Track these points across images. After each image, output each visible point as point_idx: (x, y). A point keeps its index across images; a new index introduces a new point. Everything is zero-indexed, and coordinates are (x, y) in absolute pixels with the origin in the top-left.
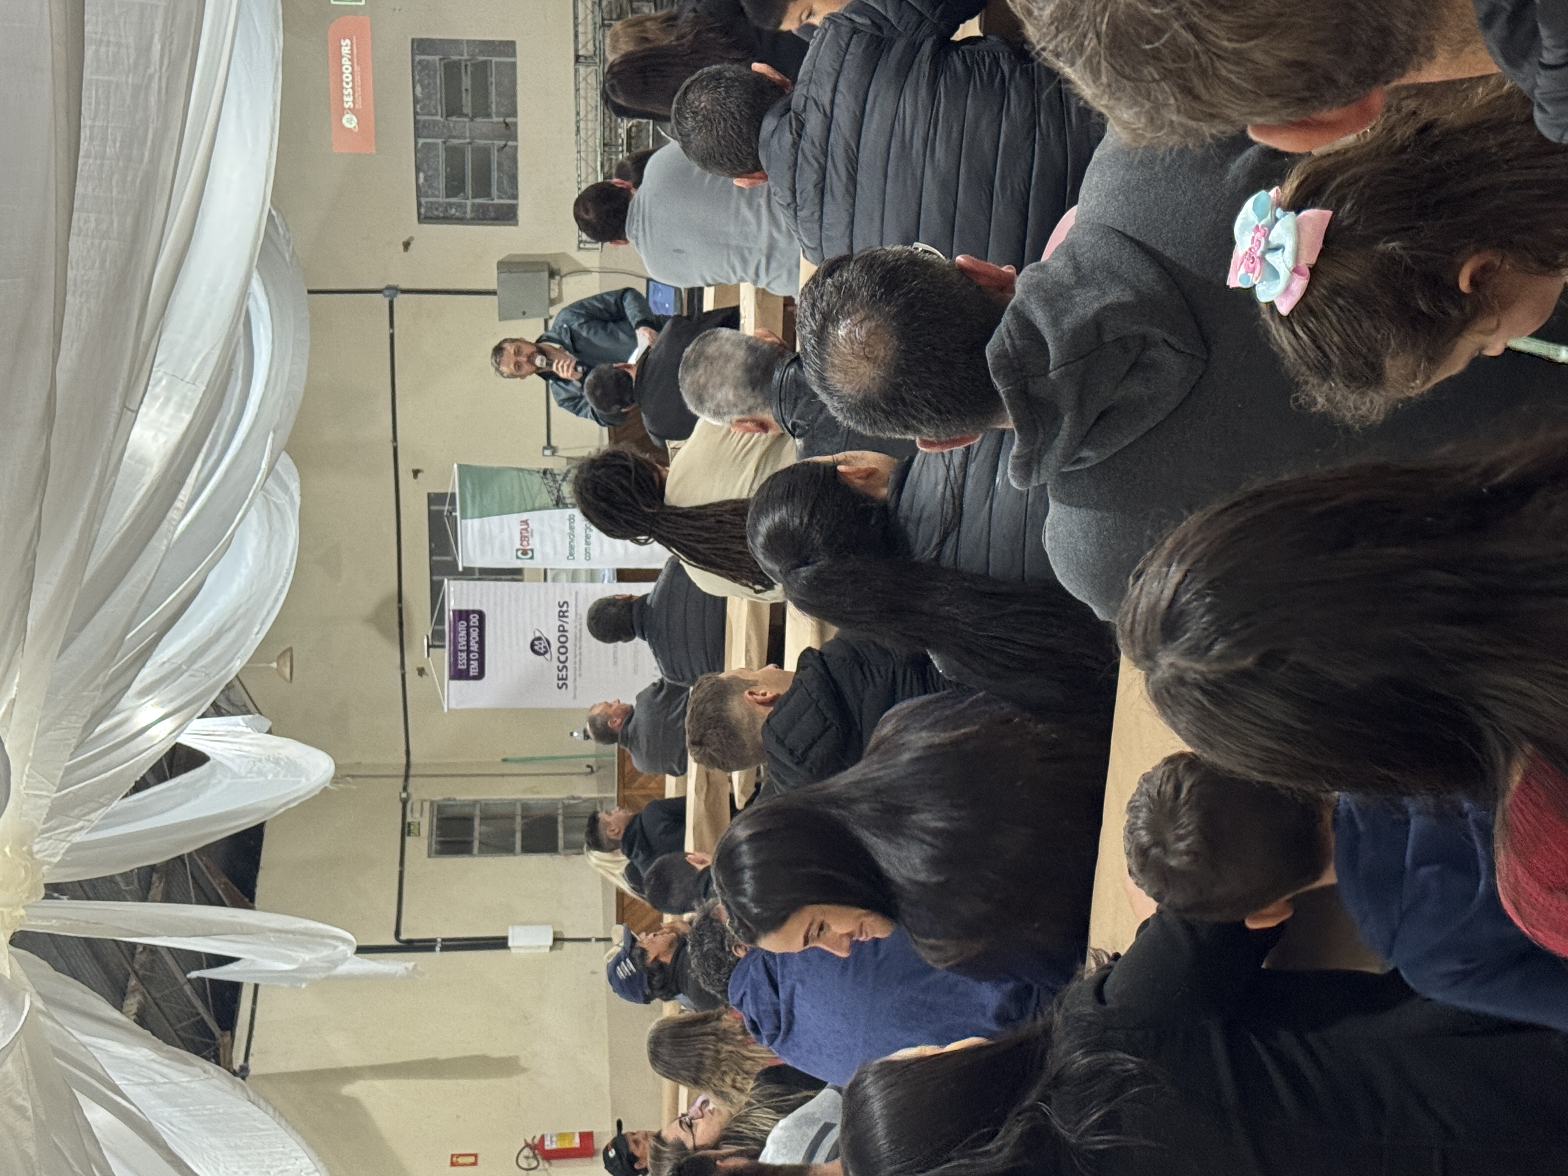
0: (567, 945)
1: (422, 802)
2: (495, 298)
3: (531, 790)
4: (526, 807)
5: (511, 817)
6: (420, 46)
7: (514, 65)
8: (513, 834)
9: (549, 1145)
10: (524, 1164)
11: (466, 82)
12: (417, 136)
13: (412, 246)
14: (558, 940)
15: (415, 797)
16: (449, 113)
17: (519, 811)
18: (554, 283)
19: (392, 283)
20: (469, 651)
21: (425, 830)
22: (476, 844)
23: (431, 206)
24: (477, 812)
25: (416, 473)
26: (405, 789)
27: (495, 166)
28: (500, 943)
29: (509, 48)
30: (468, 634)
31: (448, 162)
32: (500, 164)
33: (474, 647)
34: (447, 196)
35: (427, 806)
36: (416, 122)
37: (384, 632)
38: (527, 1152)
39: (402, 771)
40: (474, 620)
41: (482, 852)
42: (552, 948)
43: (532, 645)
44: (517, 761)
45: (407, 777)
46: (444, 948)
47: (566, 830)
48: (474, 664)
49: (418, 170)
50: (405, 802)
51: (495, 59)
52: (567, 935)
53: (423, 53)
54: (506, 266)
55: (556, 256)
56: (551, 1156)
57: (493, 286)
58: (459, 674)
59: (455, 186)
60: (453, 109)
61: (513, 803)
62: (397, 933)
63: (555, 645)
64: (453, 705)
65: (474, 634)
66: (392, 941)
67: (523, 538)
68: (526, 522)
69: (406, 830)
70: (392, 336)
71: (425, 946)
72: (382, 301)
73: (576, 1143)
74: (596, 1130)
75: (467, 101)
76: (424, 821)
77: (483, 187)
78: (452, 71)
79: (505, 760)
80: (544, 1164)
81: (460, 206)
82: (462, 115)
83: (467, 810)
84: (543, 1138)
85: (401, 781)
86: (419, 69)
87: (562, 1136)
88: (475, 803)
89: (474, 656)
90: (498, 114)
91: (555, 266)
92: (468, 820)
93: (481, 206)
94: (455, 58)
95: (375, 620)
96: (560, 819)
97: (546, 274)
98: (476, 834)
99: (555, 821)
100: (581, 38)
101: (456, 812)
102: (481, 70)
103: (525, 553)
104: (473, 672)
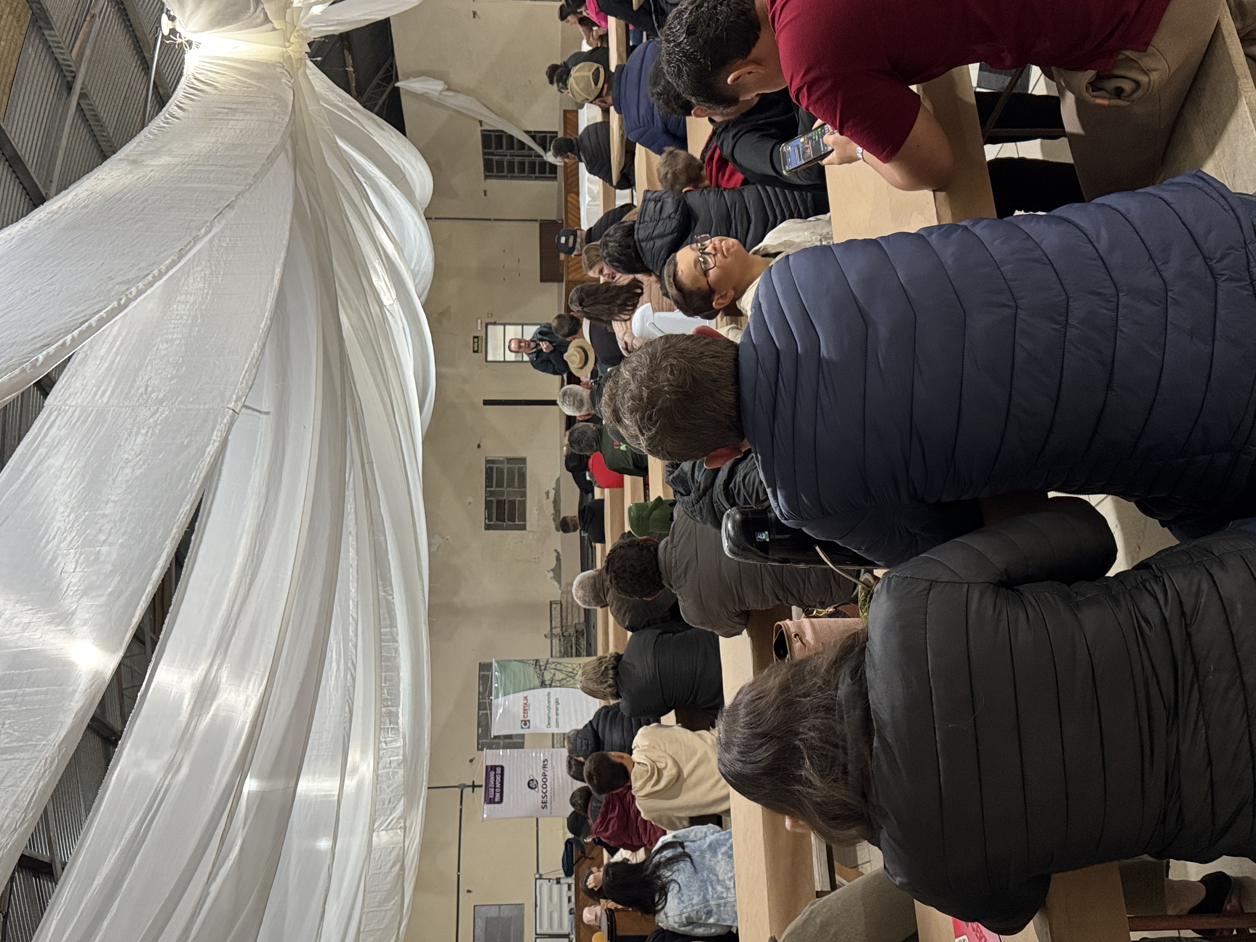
20: (495, 788)
30: (495, 779)
33: (498, 785)
40: (499, 770)
43: (529, 784)
48: (498, 795)
58: (489, 801)
63: (540, 783)
64: (485, 818)
65: (498, 778)
67: (525, 711)
68: (526, 698)
89: (498, 790)
103: (526, 722)
104: (497, 799)
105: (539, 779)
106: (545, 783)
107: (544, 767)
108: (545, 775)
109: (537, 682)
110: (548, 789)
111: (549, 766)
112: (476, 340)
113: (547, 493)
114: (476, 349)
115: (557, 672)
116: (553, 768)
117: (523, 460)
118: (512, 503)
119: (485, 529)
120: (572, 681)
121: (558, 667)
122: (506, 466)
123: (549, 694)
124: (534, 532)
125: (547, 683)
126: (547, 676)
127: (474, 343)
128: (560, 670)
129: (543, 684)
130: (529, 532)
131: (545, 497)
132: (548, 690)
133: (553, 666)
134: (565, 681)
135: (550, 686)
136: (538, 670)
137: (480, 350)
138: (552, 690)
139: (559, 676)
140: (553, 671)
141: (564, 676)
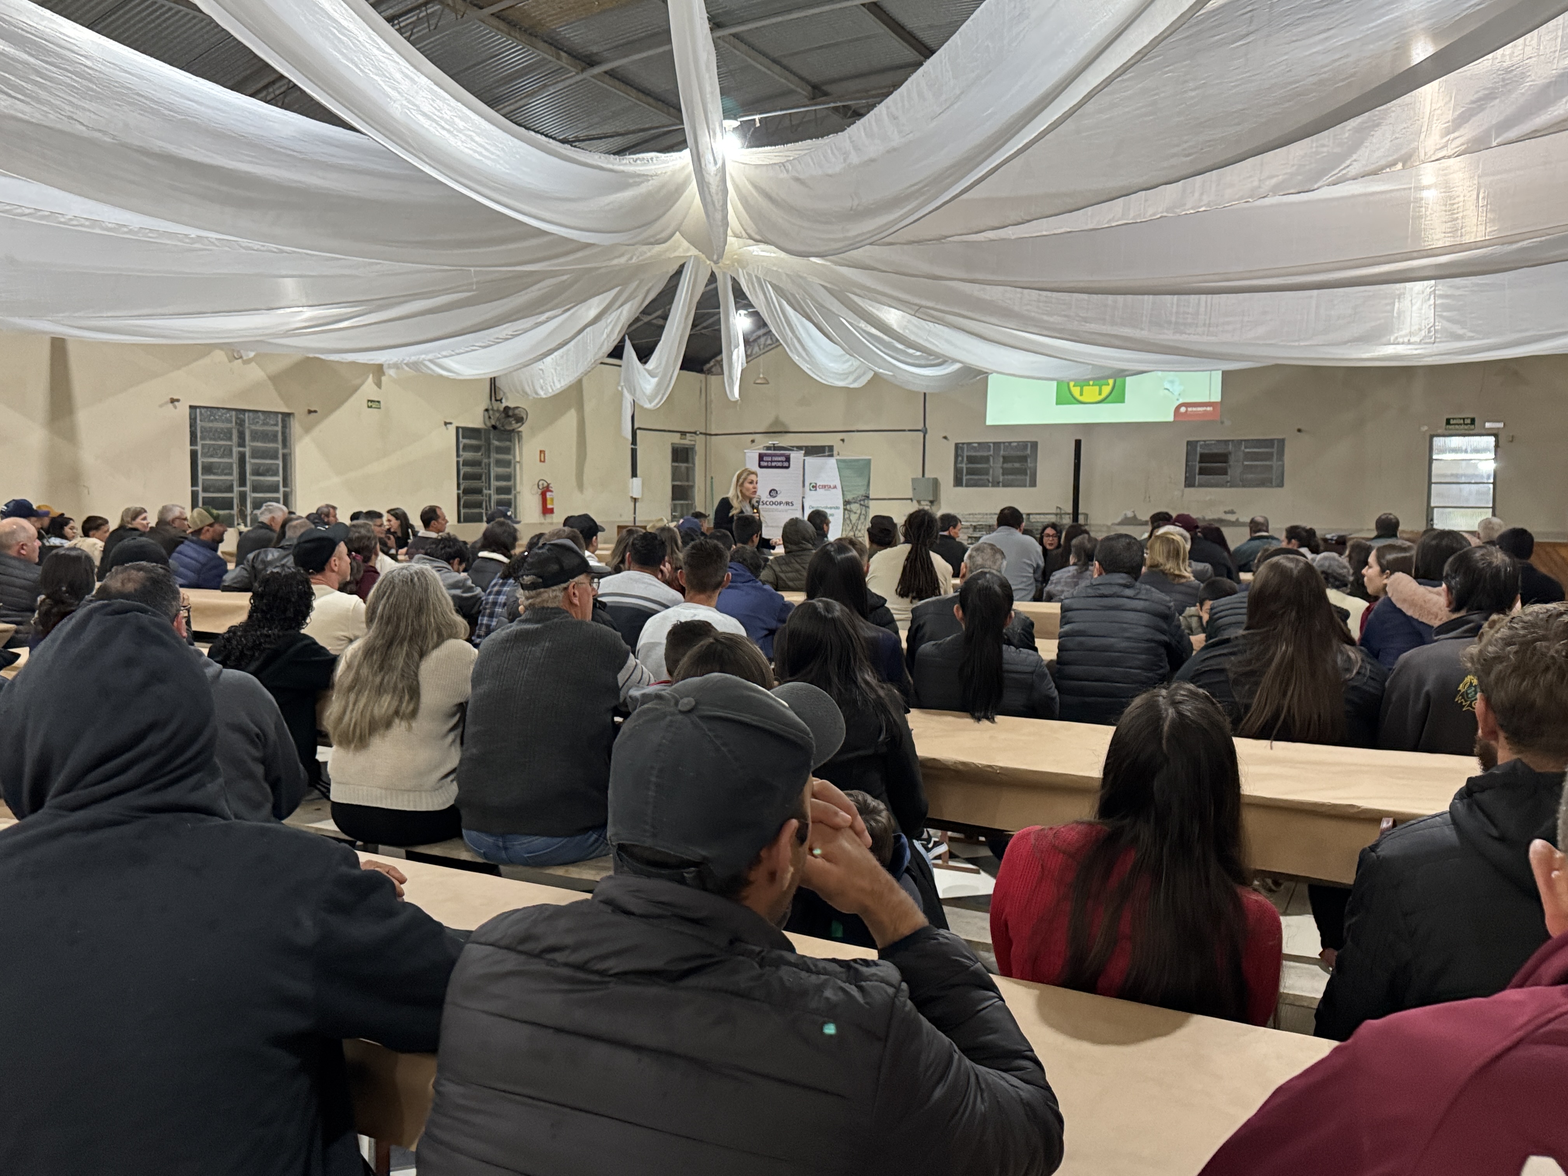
0: (632, 504)
1: (695, 441)
2: (920, 475)
3: (699, 489)
4: (692, 487)
5: (688, 480)
6: (1035, 445)
7: (1025, 486)
8: (680, 481)
9: (548, 494)
10: (541, 483)
11: (1017, 465)
12: (994, 443)
13: (945, 440)
14: (635, 500)
15: (697, 437)
16: (1004, 457)
17: (691, 483)
18: (928, 503)
19: (929, 431)
20: (772, 461)
21: (683, 442)
22: (676, 464)
23: (962, 449)
24: (691, 465)
25: (843, 440)
26: (701, 433)
27: (979, 477)
28: (634, 474)
29: (1033, 484)
30: (779, 462)
31: (982, 457)
32: (981, 479)
33: (774, 464)
34: (967, 457)
35: (693, 443)
36: (1000, 443)
37: (771, 426)
38: (545, 484)
39: (708, 432)
40: (786, 464)
41: (672, 466)
42: (632, 497)
43: (774, 490)
44: (712, 483)
45: (706, 434)
46: (632, 449)
47: (682, 505)
48: (765, 464)
49: (979, 443)
50: (695, 433)
51: (1028, 478)
52: (637, 504)
53: (1032, 447)
54: (936, 483)
55: (940, 503)
56: (544, 495)
57: (927, 475)
58: (761, 457)
59: (971, 460)
60: (1006, 459)
61: (694, 481)
62: (640, 429)
63: (774, 500)
64: (748, 455)
65: (780, 464)
66: (636, 426)
67: (824, 487)
68: (835, 487)
69: (683, 434)
70: (904, 431)
71: (634, 442)
72: (921, 426)
73: (549, 506)
74: (554, 515)
75: (1008, 465)
76: (687, 441)
77: (970, 472)
78: (1023, 459)
79: (712, 478)
80: (540, 492)
81: (962, 461)
82: (1004, 462)
83: (690, 460)
84: (551, 491)
85: (704, 431)
86: (1024, 445)
87: (552, 500)
88: (694, 464)
89: (769, 464)
90: (1003, 480)
91: (935, 503)
92: (686, 460)
93: (962, 470)
94: (1029, 460)
95: (777, 421)
96: (686, 502)
97: (931, 498)
98: (681, 464)
99: (686, 499)
100: (1038, 516)
101: (690, 456)
102: (1023, 472)
103: (815, 487)
104: (763, 464)
105: (778, 499)
106: (774, 503)
107: (787, 503)
108: (780, 503)
109: (849, 497)
110: (769, 507)
111: (788, 507)
112: (1469, 421)
113: (1232, 512)
114: (1452, 422)
115: (857, 515)
116: (786, 511)
117: (1281, 485)
118: (1225, 473)
119: (1188, 443)
120: (849, 529)
121: (862, 517)
122: (1274, 463)
123: (837, 508)
124: (1183, 496)
125: (848, 507)
126: (855, 507)
127: (1464, 419)
128: (859, 518)
129: (846, 503)
130: (1183, 491)
131: (1227, 509)
132: (842, 507)
133: (863, 512)
134: (848, 522)
135: (845, 509)
136: (860, 498)
137: (1450, 427)
138: (841, 510)
139: (854, 517)
140: (859, 512)
141: (854, 521)
